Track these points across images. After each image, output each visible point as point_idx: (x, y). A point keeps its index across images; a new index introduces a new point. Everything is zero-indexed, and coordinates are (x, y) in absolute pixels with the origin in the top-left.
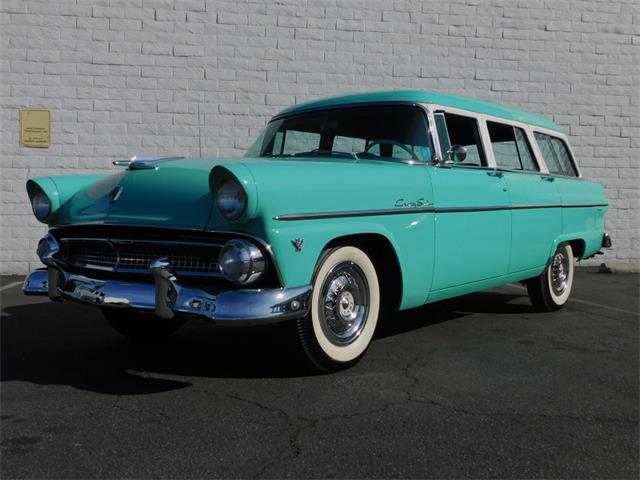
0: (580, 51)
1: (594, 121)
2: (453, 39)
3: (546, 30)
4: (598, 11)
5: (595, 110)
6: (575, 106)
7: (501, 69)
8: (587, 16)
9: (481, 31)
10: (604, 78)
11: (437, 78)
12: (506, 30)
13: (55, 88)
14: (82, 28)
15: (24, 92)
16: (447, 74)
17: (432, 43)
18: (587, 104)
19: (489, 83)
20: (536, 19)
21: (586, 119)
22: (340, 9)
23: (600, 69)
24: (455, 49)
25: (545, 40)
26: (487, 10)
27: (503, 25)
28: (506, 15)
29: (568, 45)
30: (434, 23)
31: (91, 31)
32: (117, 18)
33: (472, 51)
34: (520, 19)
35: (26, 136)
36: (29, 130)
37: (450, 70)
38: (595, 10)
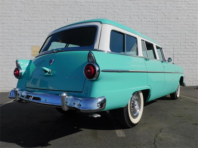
0: (188, 25)
1: (192, 44)
2: (150, 23)
3: (178, 19)
4: (193, 13)
5: (193, 41)
6: (187, 40)
7: (165, 30)
8: (190, 14)
9: (159, 20)
10: (195, 32)
11: (146, 34)
12: (166, 20)
13: (41, 40)
14: (48, 24)
15: (33, 41)
16: (149, 32)
17: (144, 24)
18: (190, 40)
19: (161, 34)
20: (175, 16)
21: (190, 44)
22: (119, 16)
23: (194, 29)
24: (151, 25)
25: (177, 22)
26: (160, 14)
27: (165, 18)
28: (166, 15)
29: (184, 23)
30: (145, 18)
31: (50, 24)
32: (57, 21)
33: (156, 26)
34: (170, 16)
35: (33, 53)
36: (34, 52)
37: (150, 31)
38: (192, 12)
